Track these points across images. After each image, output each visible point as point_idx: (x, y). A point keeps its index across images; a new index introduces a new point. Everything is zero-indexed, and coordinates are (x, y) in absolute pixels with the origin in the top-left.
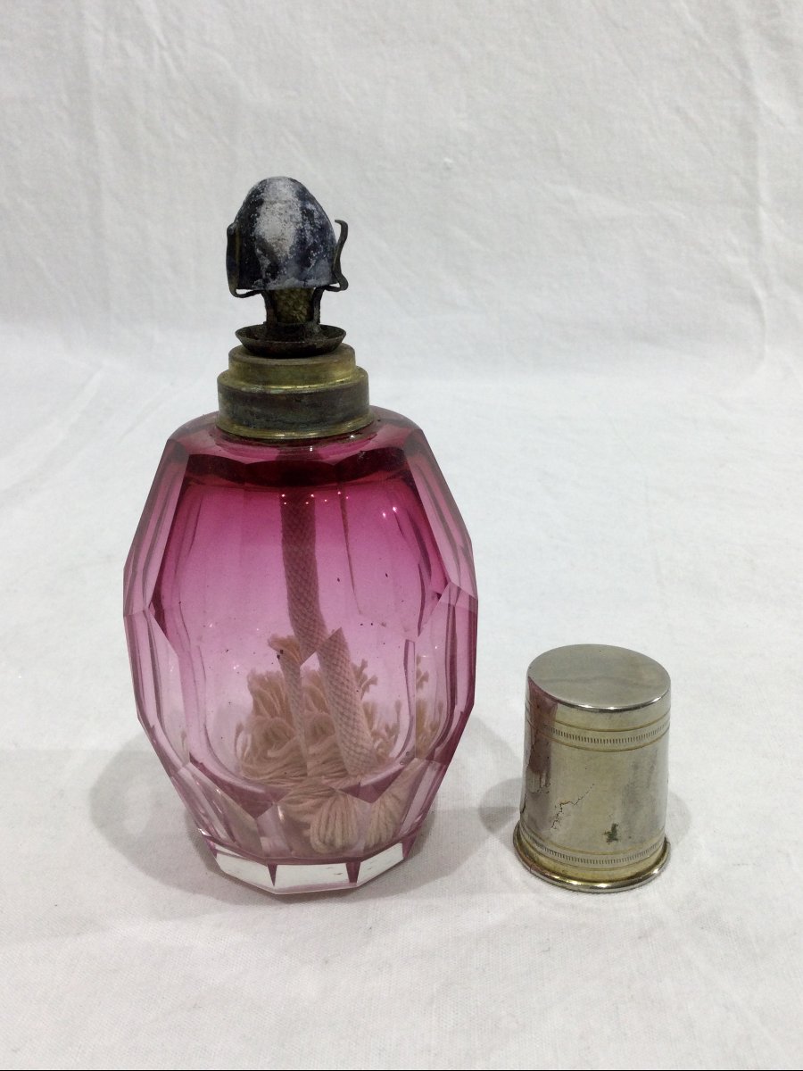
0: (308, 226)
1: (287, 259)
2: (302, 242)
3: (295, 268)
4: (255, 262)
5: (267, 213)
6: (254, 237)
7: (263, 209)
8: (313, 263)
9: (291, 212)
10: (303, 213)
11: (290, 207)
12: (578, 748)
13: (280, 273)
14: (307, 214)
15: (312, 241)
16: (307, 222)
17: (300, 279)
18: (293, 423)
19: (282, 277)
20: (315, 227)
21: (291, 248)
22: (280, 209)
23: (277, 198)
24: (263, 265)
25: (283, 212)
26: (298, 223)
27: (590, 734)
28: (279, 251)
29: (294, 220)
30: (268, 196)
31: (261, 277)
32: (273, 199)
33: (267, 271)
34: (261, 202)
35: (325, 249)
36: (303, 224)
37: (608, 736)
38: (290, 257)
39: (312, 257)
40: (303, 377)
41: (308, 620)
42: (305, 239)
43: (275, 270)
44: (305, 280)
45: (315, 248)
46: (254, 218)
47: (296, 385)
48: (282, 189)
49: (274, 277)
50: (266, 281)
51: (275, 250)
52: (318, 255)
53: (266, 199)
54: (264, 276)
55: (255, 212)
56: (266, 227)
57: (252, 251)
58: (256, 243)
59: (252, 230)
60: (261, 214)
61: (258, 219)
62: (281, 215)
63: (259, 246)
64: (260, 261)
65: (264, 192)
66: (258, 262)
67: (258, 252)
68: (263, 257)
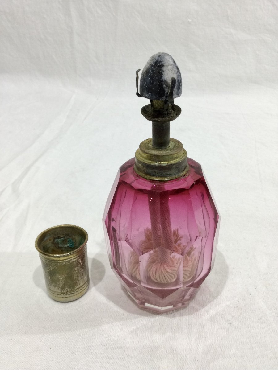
3: (176, 91)
5: (167, 70)
6: (162, 80)
7: (164, 69)
9: (174, 69)
10: (177, 69)
22: (171, 68)
23: (168, 64)
24: (166, 91)
26: (176, 73)
31: (165, 96)
34: (162, 66)
48: (168, 59)
53: (165, 64)
54: (166, 95)
55: (161, 70)
56: (167, 76)
57: (162, 85)
58: (163, 83)
59: (161, 77)
60: (164, 71)
61: (163, 73)
62: (171, 70)
63: (164, 84)
64: (165, 90)
65: (162, 61)
66: (164, 90)
67: (164, 86)
68: (166, 88)
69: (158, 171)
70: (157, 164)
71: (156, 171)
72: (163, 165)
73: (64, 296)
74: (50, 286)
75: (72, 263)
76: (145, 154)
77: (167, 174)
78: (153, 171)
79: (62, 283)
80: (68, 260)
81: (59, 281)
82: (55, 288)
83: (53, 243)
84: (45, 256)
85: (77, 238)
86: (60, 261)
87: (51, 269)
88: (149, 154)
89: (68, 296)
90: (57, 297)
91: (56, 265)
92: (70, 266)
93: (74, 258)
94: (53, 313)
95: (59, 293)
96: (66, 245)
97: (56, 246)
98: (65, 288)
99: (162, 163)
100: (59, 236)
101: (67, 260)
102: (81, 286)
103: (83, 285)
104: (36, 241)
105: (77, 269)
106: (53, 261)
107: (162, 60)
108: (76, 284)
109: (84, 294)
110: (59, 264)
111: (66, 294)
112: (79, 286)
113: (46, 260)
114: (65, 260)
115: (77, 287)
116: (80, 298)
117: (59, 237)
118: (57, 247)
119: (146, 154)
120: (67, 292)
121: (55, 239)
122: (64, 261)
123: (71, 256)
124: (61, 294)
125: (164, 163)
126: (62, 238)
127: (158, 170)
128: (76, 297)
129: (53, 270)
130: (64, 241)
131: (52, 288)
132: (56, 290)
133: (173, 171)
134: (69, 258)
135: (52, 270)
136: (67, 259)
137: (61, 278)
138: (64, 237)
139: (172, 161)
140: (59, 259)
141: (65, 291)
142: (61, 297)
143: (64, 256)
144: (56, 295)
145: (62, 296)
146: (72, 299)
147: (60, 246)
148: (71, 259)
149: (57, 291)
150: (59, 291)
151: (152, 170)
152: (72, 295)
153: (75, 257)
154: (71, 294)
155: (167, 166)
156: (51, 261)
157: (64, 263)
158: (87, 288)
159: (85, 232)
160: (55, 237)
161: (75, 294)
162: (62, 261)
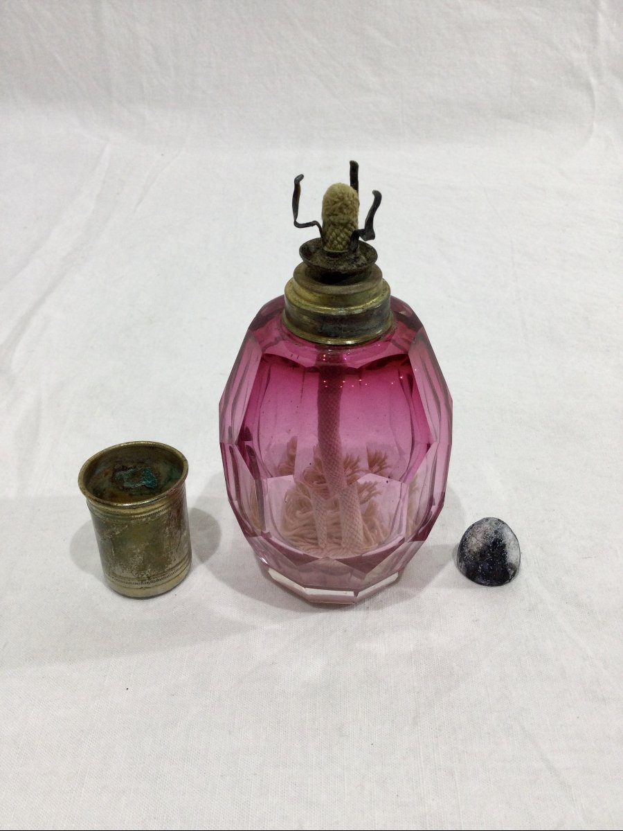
69: (346, 326)
70: (342, 312)
71: (343, 326)
72: (356, 312)
73: (143, 586)
74: (113, 568)
75: (159, 519)
76: (315, 294)
77: (362, 330)
78: (335, 328)
79: (139, 559)
80: (152, 512)
81: (133, 555)
82: (125, 571)
83: (112, 480)
84: (102, 507)
85: (163, 469)
86: (136, 516)
87: (116, 534)
88: (324, 294)
89: (151, 585)
90: (129, 588)
91: (126, 524)
92: (155, 526)
93: (162, 508)
94: (123, 620)
95: (133, 579)
96: (139, 482)
97: (118, 487)
98: (144, 569)
99: (352, 308)
100: (125, 464)
101: (150, 513)
102: (178, 565)
103: (180, 563)
104: (79, 478)
105: (169, 530)
106: (119, 517)
108: (167, 561)
109: (183, 580)
110: (132, 522)
111: (147, 581)
112: (174, 564)
113: (104, 516)
114: (145, 512)
115: (170, 566)
116: (175, 587)
117: (123, 467)
118: (121, 488)
119: (318, 295)
120: (149, 578)
121: (115, 471)
122: (144, 515)
123: (157, 506)
124: (138, 582)
125: (356, 309)
126: (129, 469)
127: (345, 324)
128: (168, 586)
129: (121, 534)
130: (135, 476)
131: (118, 570)
132: (126, 574)
133: (373, 323)
134: (153, 510)
135: (118, 535)
136: (149, 511)
137: (137, 550)
138: (135, 467)
139: (369, 303)
140: (133, 511)
141: (145, 576)
142: (137, 589)
143: (143, 506)
144: (128, 585)
145: (139, 586)
146: (160, 590)
147: (126, 485)
148: (157, 510)
149: (130, 575)
150: (134, 577)
151: (333, 326)
152: (159, 582)
153: (165, 507)
154: (158, 580)
155: (362, 313)
156: (117, 517)
157: (144, 519)
158: (188, 567)
159: (181, 456)
160: (116, 468)
161: (165, 581)
162: (140, 516)
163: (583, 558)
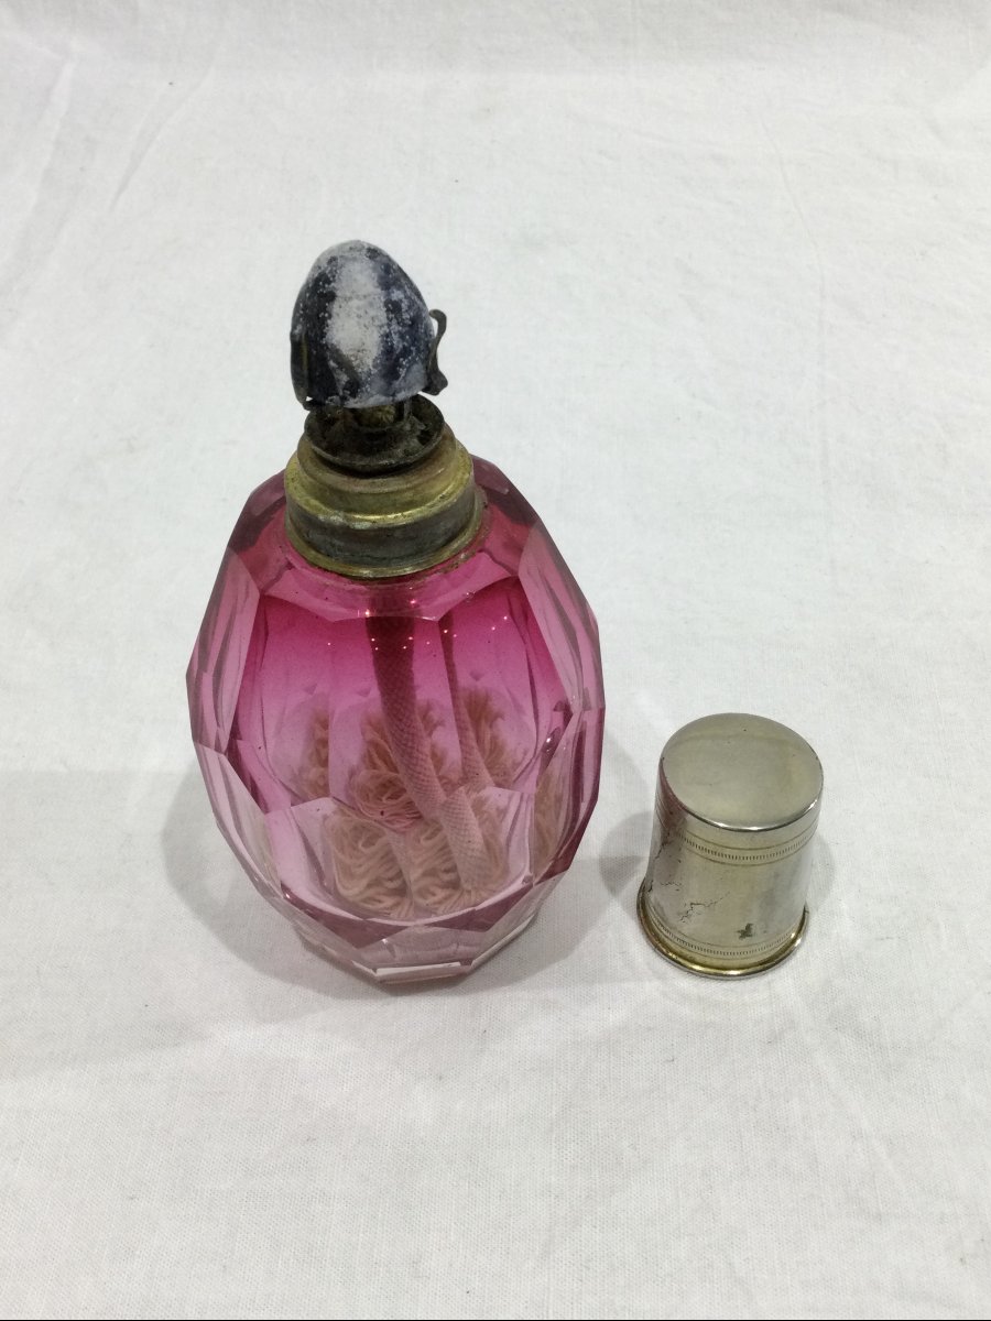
0: (395, 327)
1: (369, 374)
2: (388, 351)
3: (380, 383)
4: (328, 376)
5: (341, 314)
6: (326, 345)
7: (335, 308)
8: (402, 372)
9: (372, 313)
10: (388, 310)
11: (371, 304)
12: (714, 861)
13: (362, 391)
14: (393, 308)
15: (401, 346)
16: (394, 321)
17: (387, 395)
18: (385, 559)
19: (365, 396)
20: (404, 325)
21: (374, 361)
22: (358, 308)
23: (353, 292)
24: (339, 380)
25: (362, 312)
26: (381, 326)
27: (727, 852)
28: (358, 366)
29: (377, 323)
30: (341, 288)
31: (337, 394)
32: (348, 294)
33: (344, 389)
34: (331, 297)
35: (418, 351)
36: (389, 325)
37: (749, 854)
38: (374, 371)
39: (401, 366)
40: (394, 505)
41: (406, 736)
42: (392, 346)
43: (355, 387)
44: (394, 395)
45: (406, 352)
46: (324, 319)
47: (387, 513)
48: (359, 277)
49: (354, 395)
50: (344, 399)
51: (355, 364)
52: (409, 361)
53: (338, 293)
54: (341, 393)
55: (324, 309)
56: (341, 333)
57: (324, 361)
58: (328, 353)
59: (323, 335)
60: (334, 315)
61: (329, 322)
62: (359, 316)
63: (332, 358)
64: (336, 376)
65: (334, 281)
66: (333, 377)
67: (332, 364)
68: (338, 371)
69: (342, 544)
70: (337, 518)
71: (337, 542)
78: (325, 540)
99: (357, 516)
107: (334, 277)
125: (362, 520)
127: (340, 539)
139: (393, 516)
151: (323, 538)
155: (370, 530)
163: (877, 939)
